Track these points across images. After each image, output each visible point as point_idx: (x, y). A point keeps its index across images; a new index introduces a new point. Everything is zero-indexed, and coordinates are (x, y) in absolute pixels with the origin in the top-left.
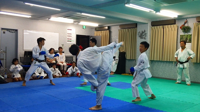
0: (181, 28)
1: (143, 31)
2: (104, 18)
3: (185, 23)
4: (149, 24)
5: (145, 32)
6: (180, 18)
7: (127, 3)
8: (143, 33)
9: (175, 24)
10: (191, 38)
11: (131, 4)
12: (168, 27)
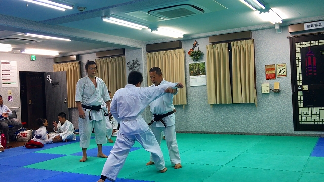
0: (189, 53)
1: (135, 60)
2: (69, 40)
3: (195, 46)
4: (143, 49)
5: (137, 61)
6: (187, 39)
7: (105, 17)
8: (134, 63)
9: (180, 47)
10: (204, 68)
11: (111, 18)
12: (171, 53)
